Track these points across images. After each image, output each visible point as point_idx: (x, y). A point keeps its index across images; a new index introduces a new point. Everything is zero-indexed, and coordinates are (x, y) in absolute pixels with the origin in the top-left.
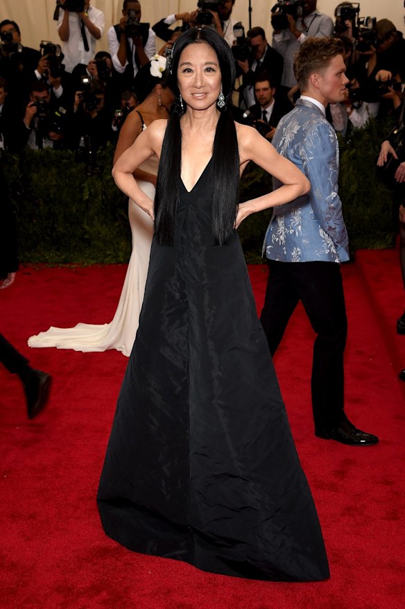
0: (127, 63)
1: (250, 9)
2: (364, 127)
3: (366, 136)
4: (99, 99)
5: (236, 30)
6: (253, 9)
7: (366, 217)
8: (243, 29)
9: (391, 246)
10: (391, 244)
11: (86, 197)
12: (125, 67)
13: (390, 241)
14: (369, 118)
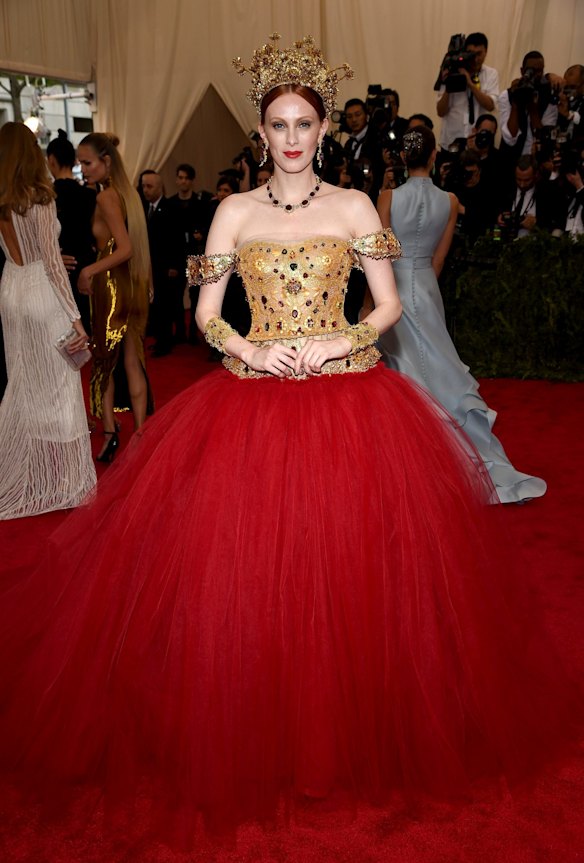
0: (520, 133)
4: (471, 173)
11: (457, 297)
12: (516, 138)
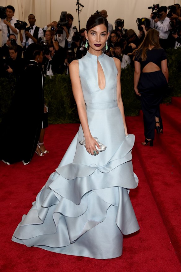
1: (79, 21)
2: (125, 68)
3: (126, 72)
5: (74, 29)
6: (80, 21)
7: (128, 104)
8: (77, 29)
9: (137, 115)
10: (138, 114)
13: (137, 113)
14: (127, 65)
